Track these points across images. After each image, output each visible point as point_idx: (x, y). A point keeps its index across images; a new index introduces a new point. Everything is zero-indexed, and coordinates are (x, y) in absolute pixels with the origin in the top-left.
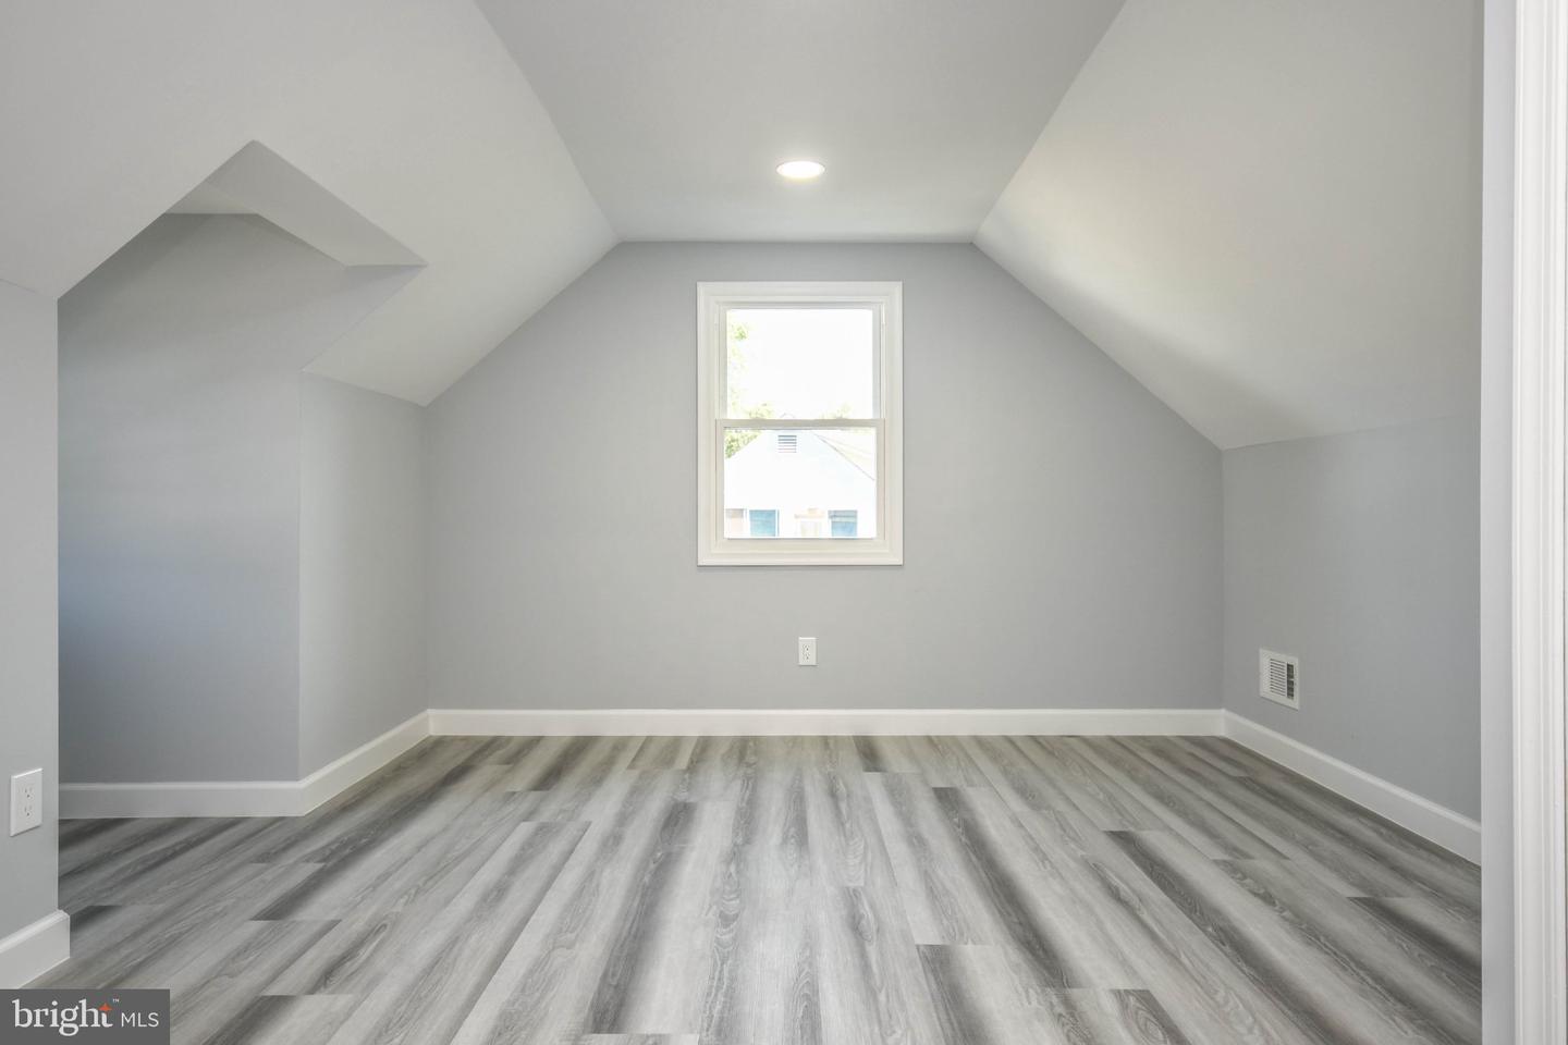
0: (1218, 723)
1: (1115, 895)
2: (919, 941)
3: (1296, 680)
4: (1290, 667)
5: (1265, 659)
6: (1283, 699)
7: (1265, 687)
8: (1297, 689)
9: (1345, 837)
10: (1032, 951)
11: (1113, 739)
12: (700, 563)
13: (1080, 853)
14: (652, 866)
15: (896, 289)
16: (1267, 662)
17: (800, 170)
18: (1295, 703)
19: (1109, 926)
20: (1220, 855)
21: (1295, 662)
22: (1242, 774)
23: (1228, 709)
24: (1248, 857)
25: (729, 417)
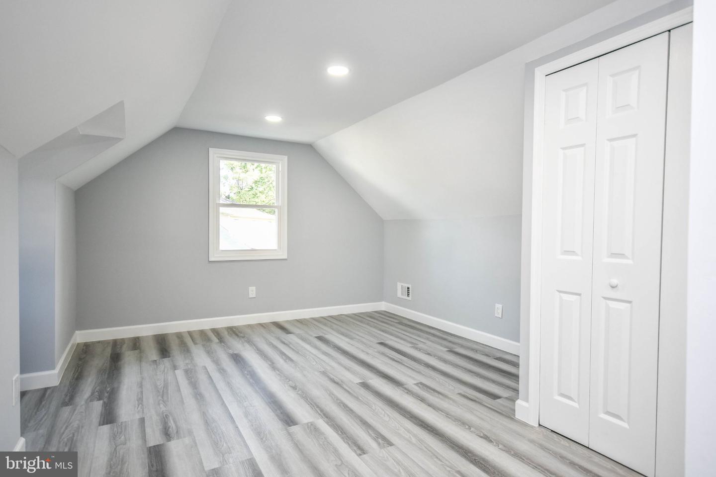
0: (383, 306)
1: (394, 360)
2: (356, 382)
3: (410, 291)
4: (408, 288)
5: (399, 285)
6: (406, 297)
7: (399, 294)
8: (410, 294)
9: (434, 335)
10: (386, 378)
11: (354, 314)
12: (210, 260)
13: (376, 350)
14: (248, 377)
15: (286, 158)
16: (400, 287)
17: (273, 119)
18: (409, 298)
19: (399, 368)
20: (410, 345)
21: (410, 286)
22: (398, 321)
23: (385, 301)
24: (417, 344)
25: (221, 203)
